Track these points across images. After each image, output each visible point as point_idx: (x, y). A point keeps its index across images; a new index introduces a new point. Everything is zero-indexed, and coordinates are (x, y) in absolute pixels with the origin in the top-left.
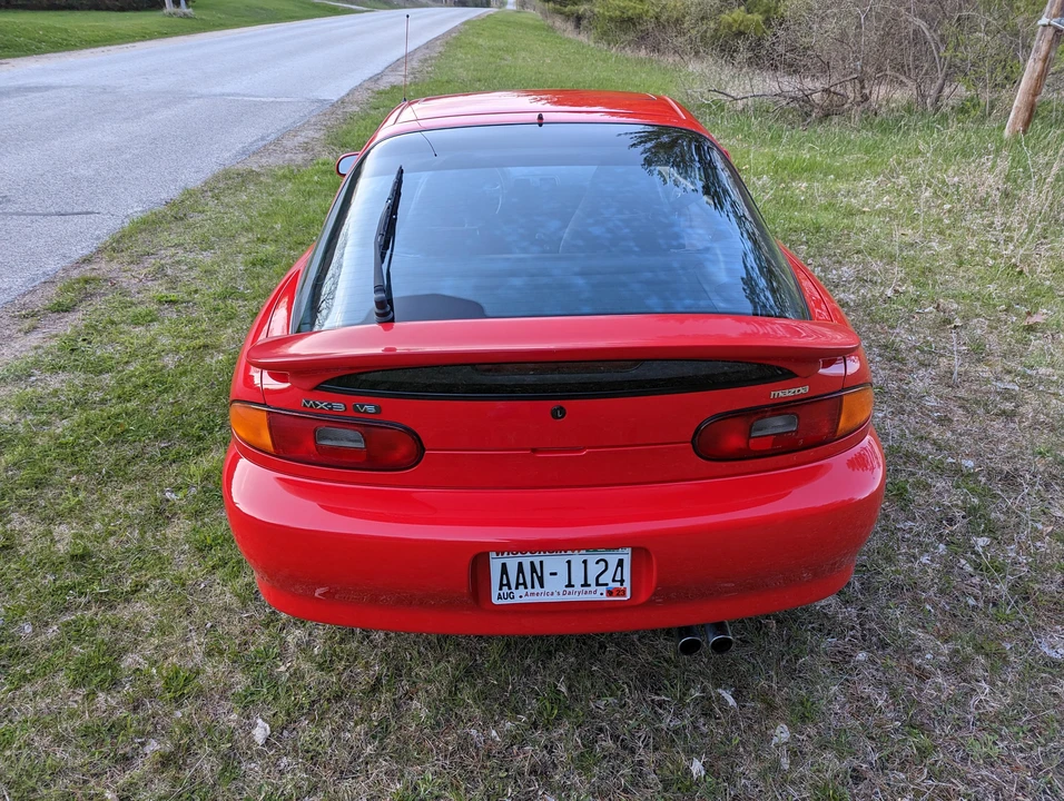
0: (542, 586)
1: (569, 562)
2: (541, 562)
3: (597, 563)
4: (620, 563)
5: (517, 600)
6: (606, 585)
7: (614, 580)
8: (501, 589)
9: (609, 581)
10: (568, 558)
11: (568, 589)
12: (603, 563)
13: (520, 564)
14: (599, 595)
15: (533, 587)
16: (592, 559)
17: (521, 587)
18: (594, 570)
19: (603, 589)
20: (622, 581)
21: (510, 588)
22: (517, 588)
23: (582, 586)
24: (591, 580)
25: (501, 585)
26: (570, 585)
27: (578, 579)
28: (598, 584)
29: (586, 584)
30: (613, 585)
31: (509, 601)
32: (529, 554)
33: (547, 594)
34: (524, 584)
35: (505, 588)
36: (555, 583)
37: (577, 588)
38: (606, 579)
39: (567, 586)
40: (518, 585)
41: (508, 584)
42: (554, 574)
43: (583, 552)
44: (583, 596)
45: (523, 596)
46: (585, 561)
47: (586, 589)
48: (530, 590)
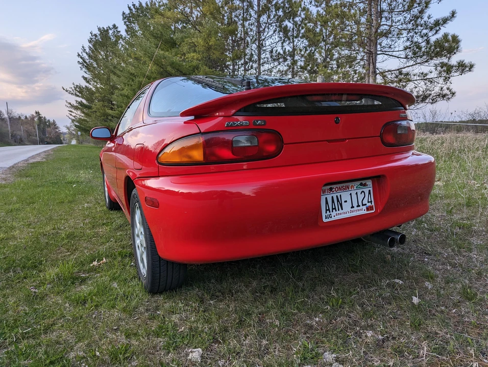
0: (342, 209)
1: (351, 194)
2: (340, 195)
3: (361, 193)
4: (370, 191)
5: (333, 219)
6: (366, 205)
7: (368, 202)
8: (326, 213)
9: (367, 203)
10: (350, 192)
11: (352, 209)
12: (363, 193)
13: (332, 197)
14: (363, 211)
15: (339, 210)
16: (359, 191)
17: (334, 210)
18: (361, 197)
19: (364, 208)
20: (371, 202)
21: (330, 212)
22: (332, 211)
23: (357, 206)
24: (360, 204)
25: (326, 210)
26: (352, 207)
27: (355, 204)
28: (363, 205)
29: (358, 206)
30: (369, 204)
31: (330, 220)
32: (335, 192)
33: (344, 213)
34: (335, 209)
35: (328, 212)
36: (347, 207)
37: (356, 208)
38: (365, 202)
39: (351, 208)
40: (333, 209)
41: (329, 210)
42: (346, 202)
43: (355, 188)
44: (358, 212)
45: (336, 216)
46: (357, 193)
47: (359, 208)
48: (338, 212)
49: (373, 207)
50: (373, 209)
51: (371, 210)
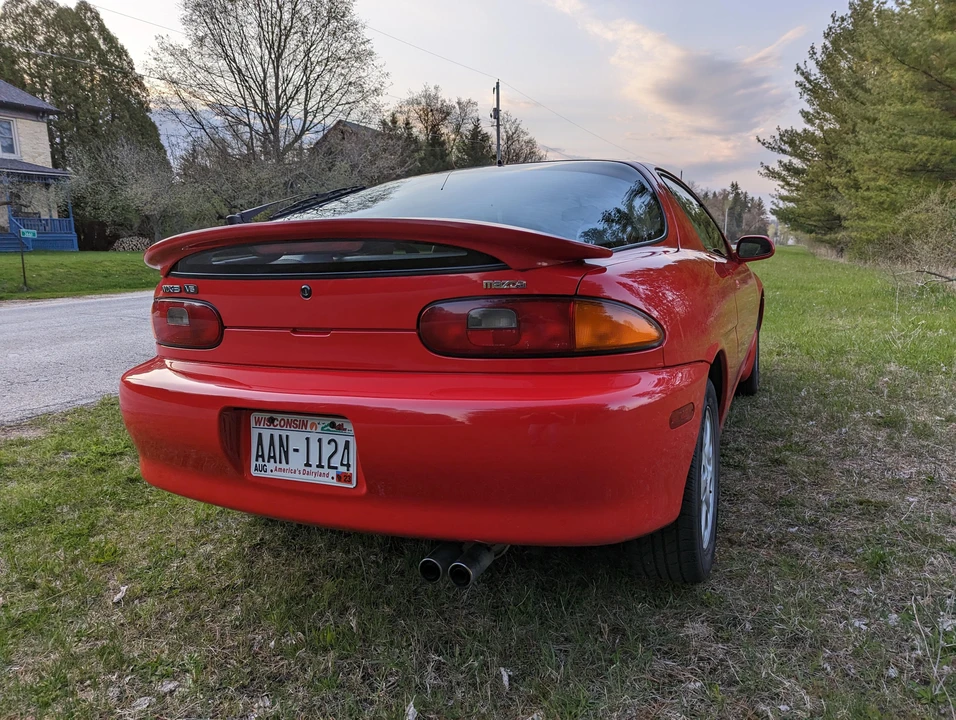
0: (287, 463)
1: (307, 439)
2: (287, 436)
3: (329, 443)
4: (347, 443)
5: (268, 475)
6: (336, 468)
7: (342, 464)
8: (257, 460)
9: (338, 465)
10: (308, 435)
11: (307, 469)
12: (333, 444)
13: (272, 435)
14: (329, 479)
15: (280, 462)
16: (326, 438)
17: (272, 460)
18: (328, 450)
19: (333, 473)
20: (348, 466)
21: (264, 461)
22: (269, 461)
23: (318, 466)
24: (325, 463)
25: (258, 456)
26: (308, 465)
27: (314, 461)
28: (330, 467)
29: (320, 466)
30: (343, 469)
31: (262, 474)
32: (278, 427)
33: (291, 471)
34: (274, 457)
35: (260, 459)
36: (297, 461)
37: (314, 469)
38: (336, 462)
39: (306, 465)
40: (270, 457)
41: (262, 456)
42: (296, 450)
43: (319, 430)
44: (318, 478)
45: (273, 471)
46: (320, 440)
47: (321, 470)
48: (278, 465)
49: (350, 476)
50: (350, 482)
51: (345, 481)
